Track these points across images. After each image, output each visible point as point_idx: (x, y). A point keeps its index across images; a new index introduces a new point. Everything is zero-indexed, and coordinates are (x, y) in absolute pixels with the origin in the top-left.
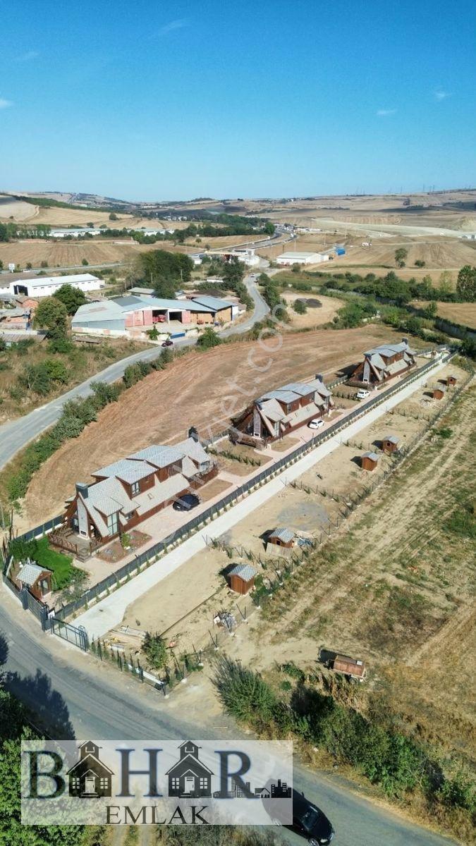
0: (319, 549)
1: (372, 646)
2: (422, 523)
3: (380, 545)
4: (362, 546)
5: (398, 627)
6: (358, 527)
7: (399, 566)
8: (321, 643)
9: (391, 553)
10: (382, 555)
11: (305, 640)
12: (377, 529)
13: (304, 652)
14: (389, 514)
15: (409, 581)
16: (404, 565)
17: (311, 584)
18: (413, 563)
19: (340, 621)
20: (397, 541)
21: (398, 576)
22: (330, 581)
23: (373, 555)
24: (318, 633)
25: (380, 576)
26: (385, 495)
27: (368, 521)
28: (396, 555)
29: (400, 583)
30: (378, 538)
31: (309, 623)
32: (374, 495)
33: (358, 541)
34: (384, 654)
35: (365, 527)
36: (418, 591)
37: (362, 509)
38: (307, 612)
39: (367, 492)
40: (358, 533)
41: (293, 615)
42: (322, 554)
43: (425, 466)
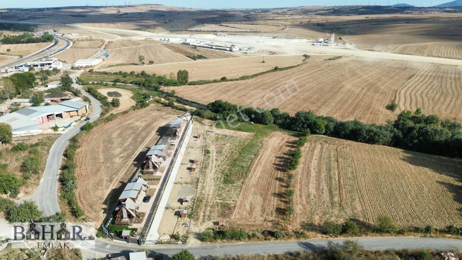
0: (196, 200)
1: (223, 218)
2: (217, 184)
3: (211, 193)
4: (206, 195)
5: (226, 211)
6: (202, 190)
7: (218, 197)
8: (212, 221)
9: (214, 194)
10: (213, 196)
11: (208, 222)
12: (207, 189)
13: (210, 224)
14: (207, 184)
15: (223, 200)
16: (219, 197)
17: (200, 209)
18: (221, 195)
19: (213, 214)
20: (214, 191)
21: (219, 200)
22: (204, 207)
23: (210, 197)
24: (210, 219)
25: (215, 201)
26: (203, 178)
27: (203, 188)
28: (216, 195)
29: (221, 201)
30: (209, 191)
31: (206, 218)
32: (200, 180)
33: (204, 194)
34: (226, 218)
35: (204, 189)
36: (226, 202)
37: (200, 184)
38: (204, 216)
39: (198, 179)
40: (203, 192)
41: (201, 218)
42: (198, 201)
43: (209, 165)
